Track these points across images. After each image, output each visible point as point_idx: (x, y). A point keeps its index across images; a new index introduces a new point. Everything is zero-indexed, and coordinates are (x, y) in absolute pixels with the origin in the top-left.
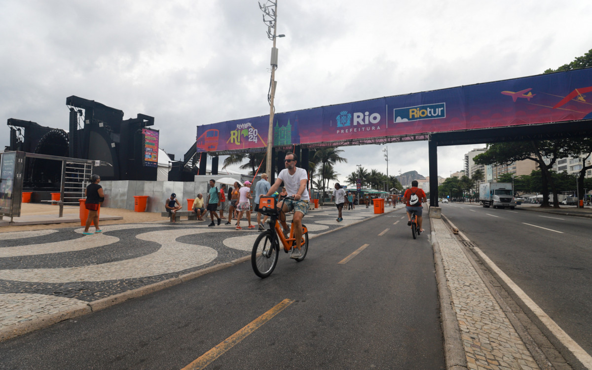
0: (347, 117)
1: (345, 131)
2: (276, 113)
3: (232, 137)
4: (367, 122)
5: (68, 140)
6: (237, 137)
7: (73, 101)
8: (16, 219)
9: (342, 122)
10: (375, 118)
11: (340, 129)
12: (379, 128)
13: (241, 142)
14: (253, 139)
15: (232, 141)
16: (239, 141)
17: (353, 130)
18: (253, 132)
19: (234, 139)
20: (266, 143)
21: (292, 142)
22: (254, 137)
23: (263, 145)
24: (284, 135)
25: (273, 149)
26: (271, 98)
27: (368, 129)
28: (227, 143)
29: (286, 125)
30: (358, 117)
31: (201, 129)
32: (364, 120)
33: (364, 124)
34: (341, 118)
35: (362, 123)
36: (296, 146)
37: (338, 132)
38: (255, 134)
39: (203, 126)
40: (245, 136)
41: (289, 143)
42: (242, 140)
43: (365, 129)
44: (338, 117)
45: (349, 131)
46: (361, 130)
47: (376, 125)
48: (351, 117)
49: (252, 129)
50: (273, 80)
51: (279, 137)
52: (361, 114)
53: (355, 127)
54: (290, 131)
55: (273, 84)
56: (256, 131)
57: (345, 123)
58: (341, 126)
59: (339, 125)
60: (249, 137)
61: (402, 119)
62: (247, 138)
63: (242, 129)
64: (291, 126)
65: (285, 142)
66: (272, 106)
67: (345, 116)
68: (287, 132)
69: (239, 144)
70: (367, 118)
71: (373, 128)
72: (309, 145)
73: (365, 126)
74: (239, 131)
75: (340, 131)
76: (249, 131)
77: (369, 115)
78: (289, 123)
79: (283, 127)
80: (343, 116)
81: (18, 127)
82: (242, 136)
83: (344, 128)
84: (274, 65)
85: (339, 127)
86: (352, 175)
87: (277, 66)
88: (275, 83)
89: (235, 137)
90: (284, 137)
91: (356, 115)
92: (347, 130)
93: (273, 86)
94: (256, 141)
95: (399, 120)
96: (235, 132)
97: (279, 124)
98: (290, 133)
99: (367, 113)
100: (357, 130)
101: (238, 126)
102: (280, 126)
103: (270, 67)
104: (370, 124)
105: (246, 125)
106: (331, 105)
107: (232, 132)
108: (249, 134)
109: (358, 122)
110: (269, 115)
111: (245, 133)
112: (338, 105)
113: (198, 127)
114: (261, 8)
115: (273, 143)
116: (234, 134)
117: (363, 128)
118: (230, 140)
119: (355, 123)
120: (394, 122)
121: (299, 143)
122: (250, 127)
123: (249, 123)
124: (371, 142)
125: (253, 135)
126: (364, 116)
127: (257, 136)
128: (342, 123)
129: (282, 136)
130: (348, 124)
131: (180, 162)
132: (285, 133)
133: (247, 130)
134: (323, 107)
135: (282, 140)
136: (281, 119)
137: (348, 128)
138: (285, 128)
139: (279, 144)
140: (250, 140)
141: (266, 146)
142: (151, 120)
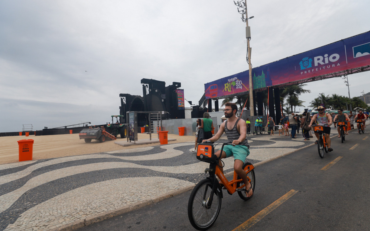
0: (308, 61)
1: (308, 72)
2: (252, 68)
3: (226, 87)
4: (327, 62)
5: (143, 101)
6: (229, 87)
7: (144, 81)
8: (136, 142)
9: (305, 65)
10: (334, 58)
11: (303, 71)
12: (339, 64)
13: (231, 90)
14: (239, 87)
15: (226, 90)
16: (230, 89)
17: (315, 70)
18: (238, 83)
19: (227, 88)
20: (248, 89)
21: (267, 85)
22: (240, 86)
23: (247, 90)
24: (260, 81)
25: (254, 91)
26: (248, 59)
27: (329, 67)
28: (223, 91)
29: (261, 75)
30: (319, 59)
31: (207, 85)
32: (324, 61)
33: (324, 64)
34: (303, 63)
35: (322, 63)
36: (269, 88)
37: (302, 73)
38: (240, 83)
39: (208, 83)
40: (234, 86)
41: (265, 86)
42: (232, 89)
43: (326, 68)
44: (301, 63)
45: (311, 71)
46: (322, 68)
47: (336, 63)
48: (312, 61)
49: (238, 81)
50: (249, 47)
51: (257, 83)
52: (321, 58)
53: (317, 67)
54: (264, 78)
55: (249, 50)
56: (240, 82)
57: (307, 66)
58: (304, 68)
59: (302, 68)
60: (237, 86)
61: (362, 53)
62: (235, 86)
63: (231, 82)
64: (264, 75)
65: (261, 86)
66: (250, 64)
67: (306, 61)
68: (262, 79)
69: (230, 91)
70: (326, 59)
71: (333, 65)
72: (279, 86)
73: (326, 65)
74: (230, 83)
75: (304, 73)
76: (236, 83)
77: (328, 57)
78: (263, 73)
79: (259, 76)
80: (304, 61)
81: (123, 97)
82: (232, 86)
83: (307, 70)
84: (249, 38)
85: (303, 70)
86: (315, 101)
87: (250, 38)
88: (251, 49)
89: (228, 87)
90: (260, 83)
91: (316, 58)
92: (309, 71)
93: (249, 51)
94: (241, 88)
95: (359, 55)
96: (227, 84)
97: (256, 75)
98: (264, 79)
99: (326, 55)
100: (319, 69)
101: (229, 80)
102: (257, 76)
103: (246, 40)
104: (330, 63)
105: (234, 79)
106: (294, 55)
107: (225, 85)
108: (237, 84)
109: (319, 64)
110: (248, 70)
111: (233, 84)
112: (300, 54)
113: (205, 84)
114: (235, 4)
115: (253, 87)
116: (227, 85)
117: (324, 67)
118: (225, 90)
119: (316, 65)
120: (354, 58)
121: (272, 85)
122: (237, 80)
123: (236, 78)
124: (332, 76)
125: (239, 84)
126: (324, 58)
127: (242, 85)
128: (305, 67)
129: (259, 82)
130: (310, 66)
131: (197, 106)
132: (261, 80)
133: (235, 82)
134: (287, 58)
135: (259, 85)
136: (256, 71)
137: (311, 69)
138: (261, 77)
139: (257, 87)
140: (237, 88)
141: (248, 90)
142: (179, 85)
